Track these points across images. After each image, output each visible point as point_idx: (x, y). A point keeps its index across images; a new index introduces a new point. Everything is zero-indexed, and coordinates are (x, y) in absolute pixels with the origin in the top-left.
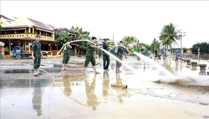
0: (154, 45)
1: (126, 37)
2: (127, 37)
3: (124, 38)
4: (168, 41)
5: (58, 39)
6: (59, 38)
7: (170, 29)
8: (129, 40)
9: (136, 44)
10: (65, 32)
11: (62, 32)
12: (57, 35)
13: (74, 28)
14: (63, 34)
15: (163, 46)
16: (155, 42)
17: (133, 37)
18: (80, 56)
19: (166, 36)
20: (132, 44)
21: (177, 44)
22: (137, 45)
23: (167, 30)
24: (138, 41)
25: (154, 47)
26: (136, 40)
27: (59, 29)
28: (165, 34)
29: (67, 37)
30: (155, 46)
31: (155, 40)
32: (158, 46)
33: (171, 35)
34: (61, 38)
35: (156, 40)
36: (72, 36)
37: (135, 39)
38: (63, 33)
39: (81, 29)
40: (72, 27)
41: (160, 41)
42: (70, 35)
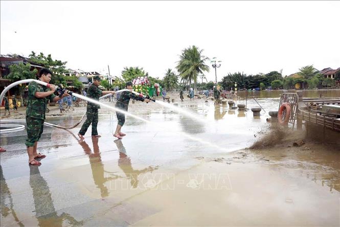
0: (168, 79)
1: (127, 69)
2: (129, 68)
3: (124, 70)
4: (192, 73)
5: (9, 76)
6: (10, 74)
7: (194, 55)
8: (132, 73)
9: (145, 80)
10: (21, 62)
11: (14, 62)
12: (5, 68)
13: (36, 55)
14: (18, 67)
15: (183, 80)
16: (170, 75)
17: (139, 68)
18: (53, 103)
19: (189, 66)
20: (138, 80)
21: (205, 78)
22: (147, 81)
23: (190, 57)
24: (147, 75)
25: (168, 82)
26: (144, 73)
27: (8, 57)
28: (187, 62)
29: (26, 72)
30: (170, 80)
31: (169, 71)
32: (175, 80)
33: (196, 64)
34: (15, 73)
35: (171, 72)
36: (35, 70)
37: (142, 71)
38: (18, 64)
39: (50, 56)
40: (32, 54)
41: (177, 73)
42: (32, 68)
